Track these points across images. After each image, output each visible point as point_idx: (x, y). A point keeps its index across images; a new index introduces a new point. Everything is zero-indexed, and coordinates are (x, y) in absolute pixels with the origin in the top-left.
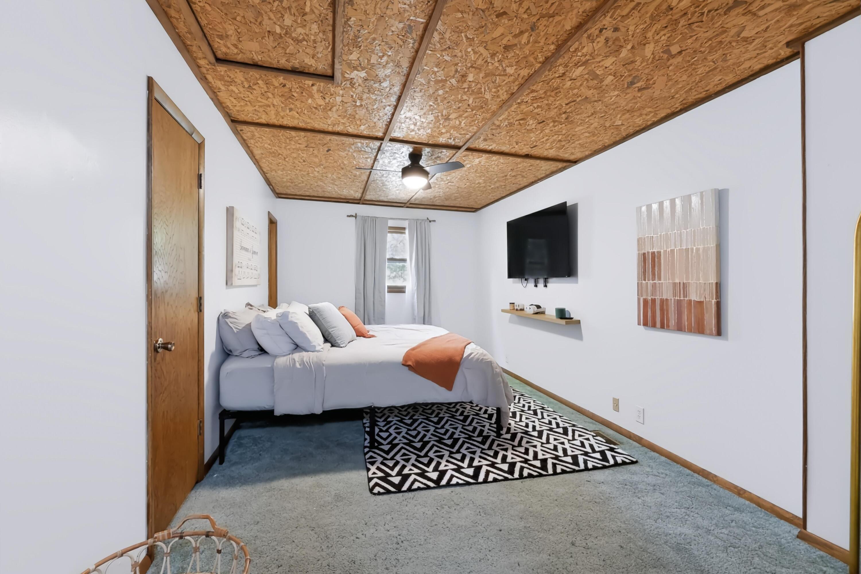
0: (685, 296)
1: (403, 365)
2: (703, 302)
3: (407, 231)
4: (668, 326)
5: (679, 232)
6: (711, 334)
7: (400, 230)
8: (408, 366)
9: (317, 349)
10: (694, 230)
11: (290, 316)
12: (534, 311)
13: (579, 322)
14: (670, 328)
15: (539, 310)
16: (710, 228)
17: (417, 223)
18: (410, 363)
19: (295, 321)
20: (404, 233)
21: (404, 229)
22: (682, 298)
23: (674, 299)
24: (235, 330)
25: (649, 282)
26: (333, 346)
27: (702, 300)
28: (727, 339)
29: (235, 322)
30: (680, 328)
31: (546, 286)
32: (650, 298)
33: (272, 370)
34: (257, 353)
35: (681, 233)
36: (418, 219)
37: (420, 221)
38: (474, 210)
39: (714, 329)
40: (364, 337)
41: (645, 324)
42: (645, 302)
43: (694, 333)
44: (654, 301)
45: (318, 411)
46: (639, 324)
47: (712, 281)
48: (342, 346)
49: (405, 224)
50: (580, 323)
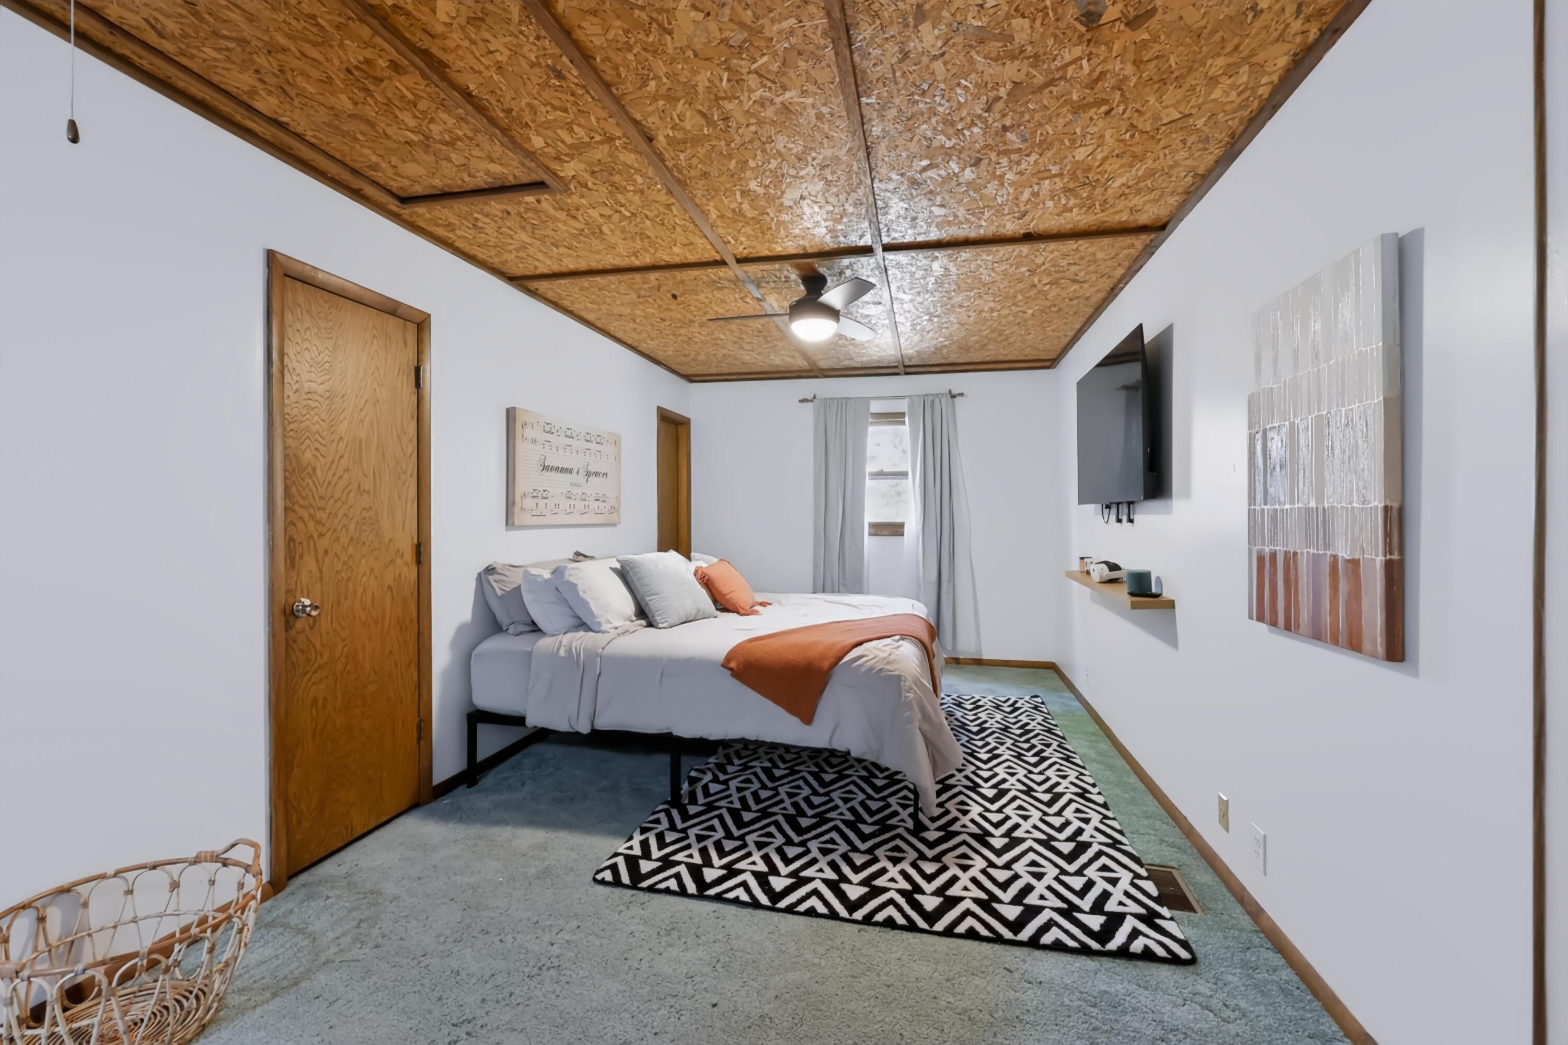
0: (1327, 546)
1: (723, 666)
2: (1359, 560)
3: (907, 419)
4: (1298, 627)
5: (1316, 369)
6: (1373, 656)
7: (896, 417)
8: (731, 669)
9: (604, 628)
10: (1343, 361)
11: (567, 573)
12: (1101, 577)
13: (1171, 605)
14: (1301, 631)
15: (1115, 575)
16: (1372, 349)
17: (927, 403)
18: (733, 665)
19: (575, 582)
20: (903, 423)
21: (902, 415)
22: (1320, 552)
23: (1308, 553)
24: (499, 593)
25: (1266, 507)
26: (650, 625)
27: (1357, 557)
28: (1415, 673)
29: (502, 581)
30: (1317, 636)
31: (1131, 521)
32: (1267, 550)
33: (529, 655)
34: (528, 629)
35: (1319, 370)
36: (927, 395)
37: (931, 398)
38: (1048, 364)
39: (1379, 640)
40: (738, 613)
41: (1260, 618)
42: (1261, 559)
43: (1342, 647)
44: (1273, 556)
45: (584, 728)
46: (1251, 617)
47: (1376, 503)
48: (661, 626)
49: (902, 406)
50: (1174, 607)
